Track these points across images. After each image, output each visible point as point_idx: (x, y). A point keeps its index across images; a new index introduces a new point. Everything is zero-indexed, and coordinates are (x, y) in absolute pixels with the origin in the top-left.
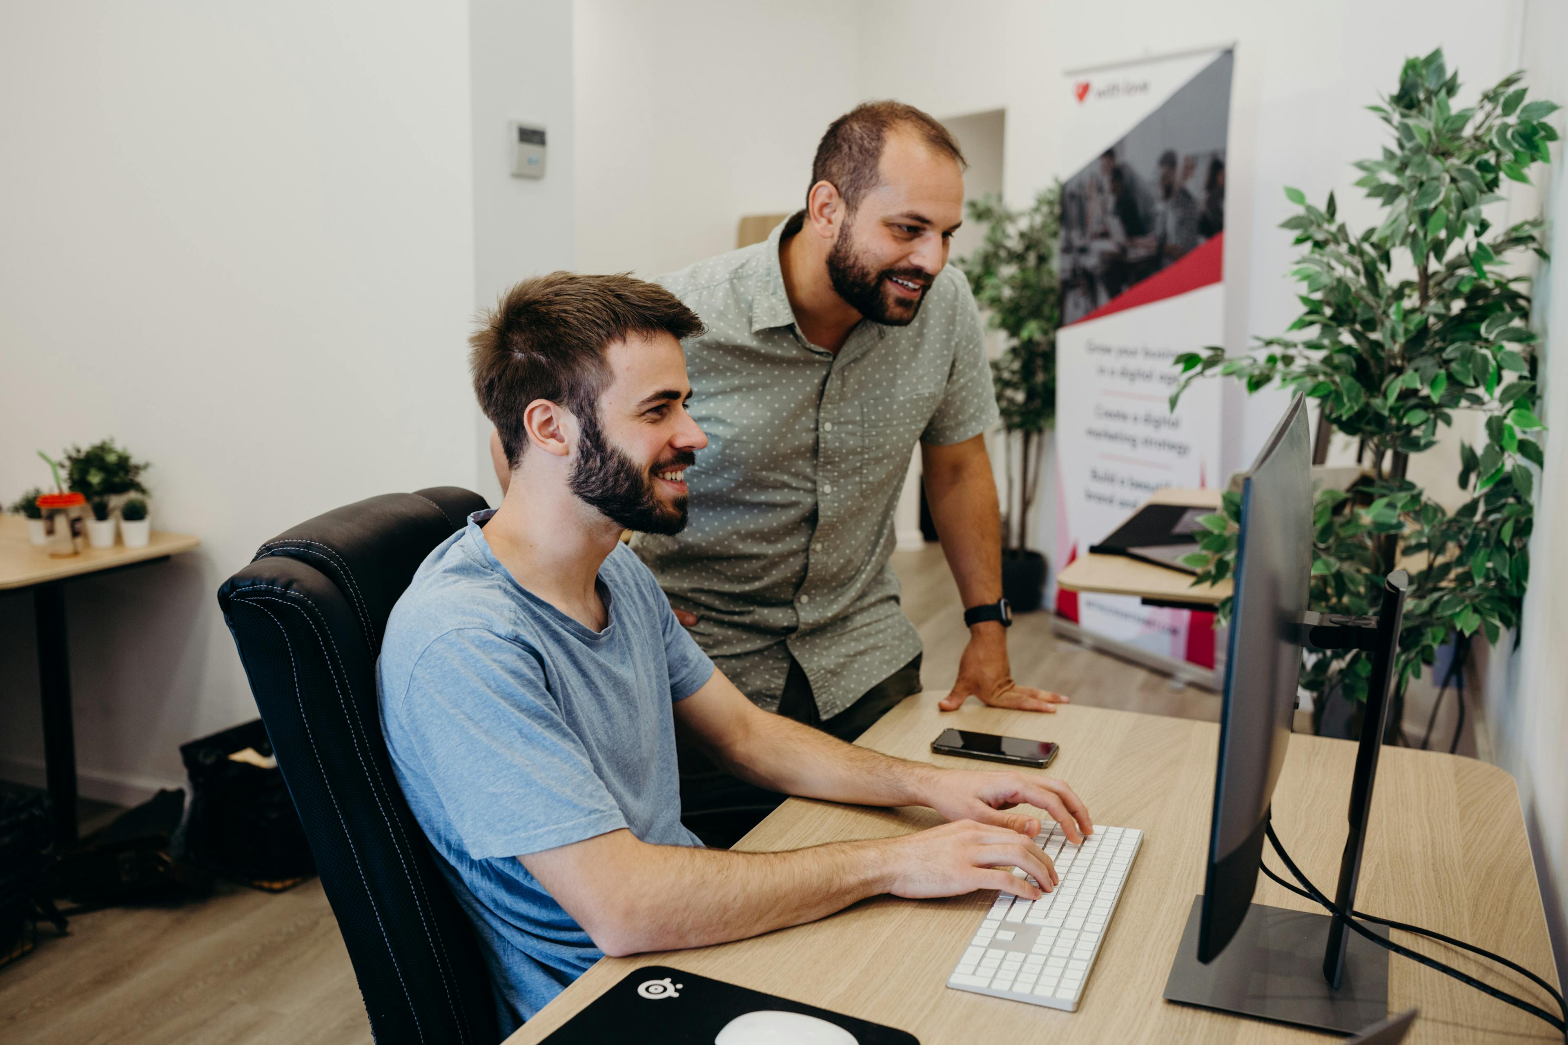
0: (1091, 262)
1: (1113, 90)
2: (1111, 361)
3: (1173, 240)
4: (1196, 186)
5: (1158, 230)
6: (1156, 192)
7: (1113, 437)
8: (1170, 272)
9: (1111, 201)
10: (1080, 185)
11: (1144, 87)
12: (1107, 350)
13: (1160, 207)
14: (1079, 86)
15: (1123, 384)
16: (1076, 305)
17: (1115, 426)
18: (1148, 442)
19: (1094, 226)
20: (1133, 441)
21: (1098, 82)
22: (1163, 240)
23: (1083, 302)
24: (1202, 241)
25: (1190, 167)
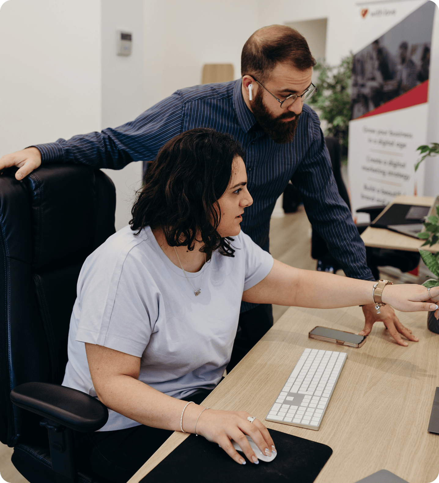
0: (366, 91)
1: (379, 13)
2: (374, 136)
3: (405, 82)
4: (417, 58)
5: (398, 77)
6: (398, 60)
7: (374, 171)
8: (404, 96)
9: (376, 63)
10: (362, 56)
11: (393, 12)
12: (373, 131)
13: (399, 67)
14: (363, 11)
15: (380, 147)
16: (359, 110)
17: (375, 166)
18: (390, 173)
19: (368, 74)
20: (384, 173)
21: (372, 9)
22: (400, 83)
23: (362, 109)
24: (419, 84)
25: (414, 49)
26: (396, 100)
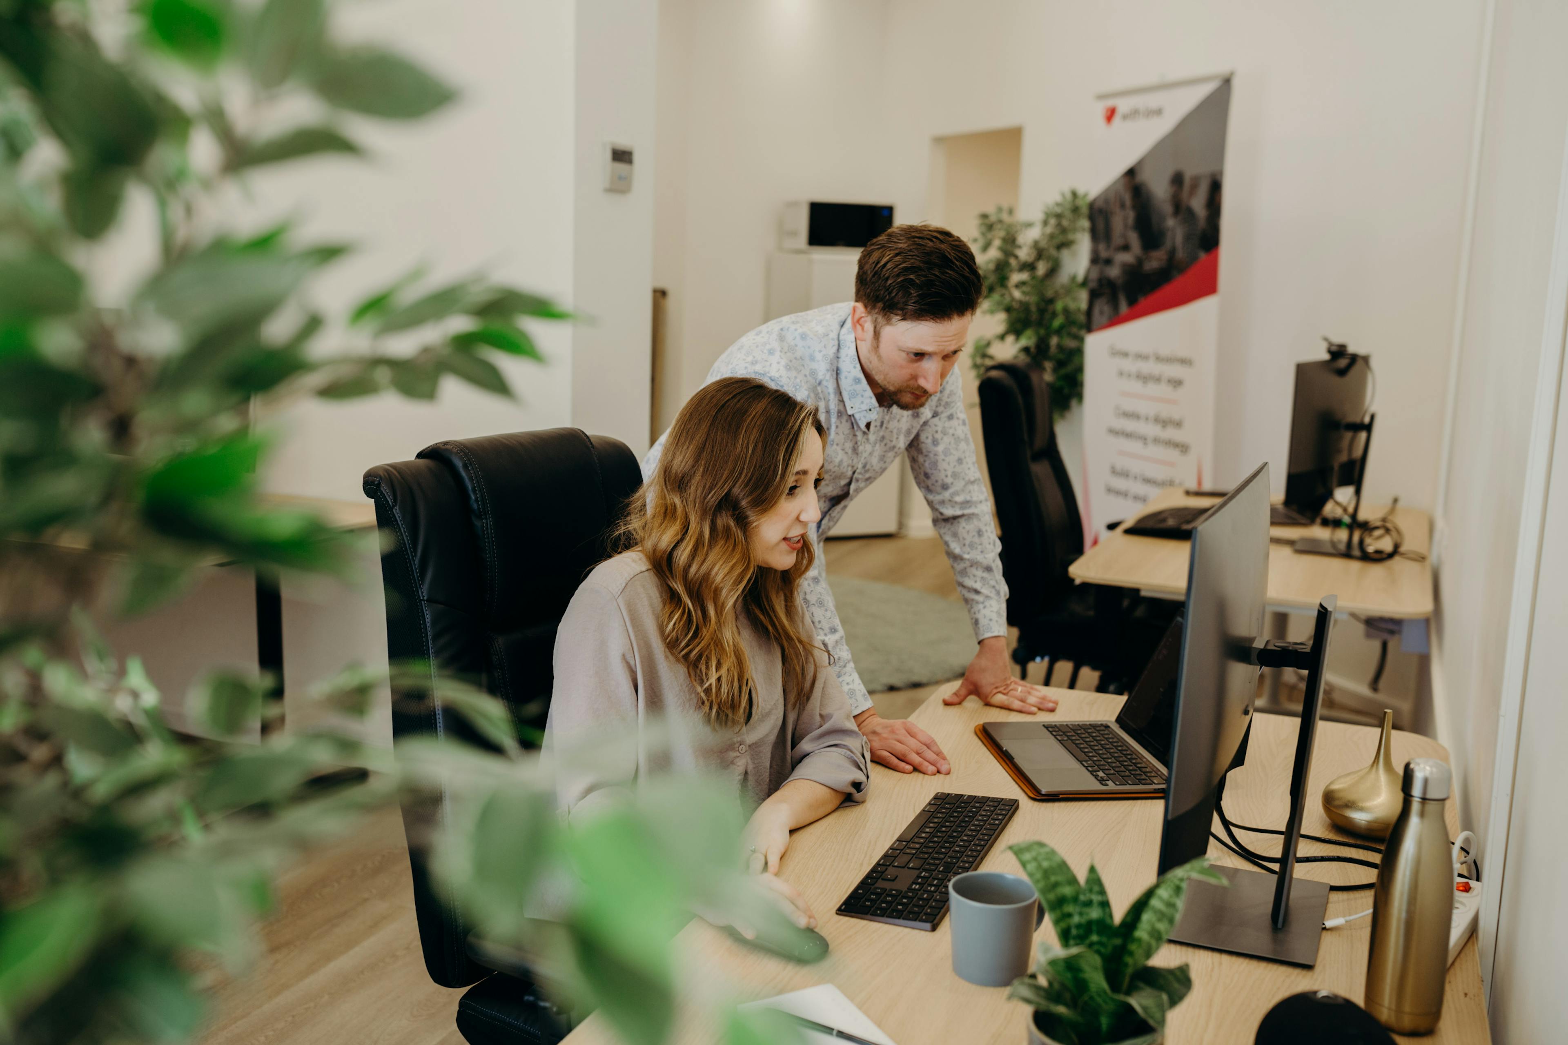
1: (1134, 114)
2: (1129, 365)
3: (1180, 254)
4: (1198, 203)
5: (1168, 244)
6: (1168, 208)
7: (1128, 435)
8: (1178, 282)
9: (1131, 215)
10: (1107, 201)
11: (1159, 112)
12: (1125, 355)
13: (1171, 222)
14: (1107, 111)
15: (1136, 386)
16: (1102, 313)
17: (1130, 425)
18: (1157, 441)
19: (1117, 240)
20: (1144, 439)
21: (1123, 105)
22: (1172, 253)
24: (1203, 255)
25: (1194, 186)
26: (1167, 290)
